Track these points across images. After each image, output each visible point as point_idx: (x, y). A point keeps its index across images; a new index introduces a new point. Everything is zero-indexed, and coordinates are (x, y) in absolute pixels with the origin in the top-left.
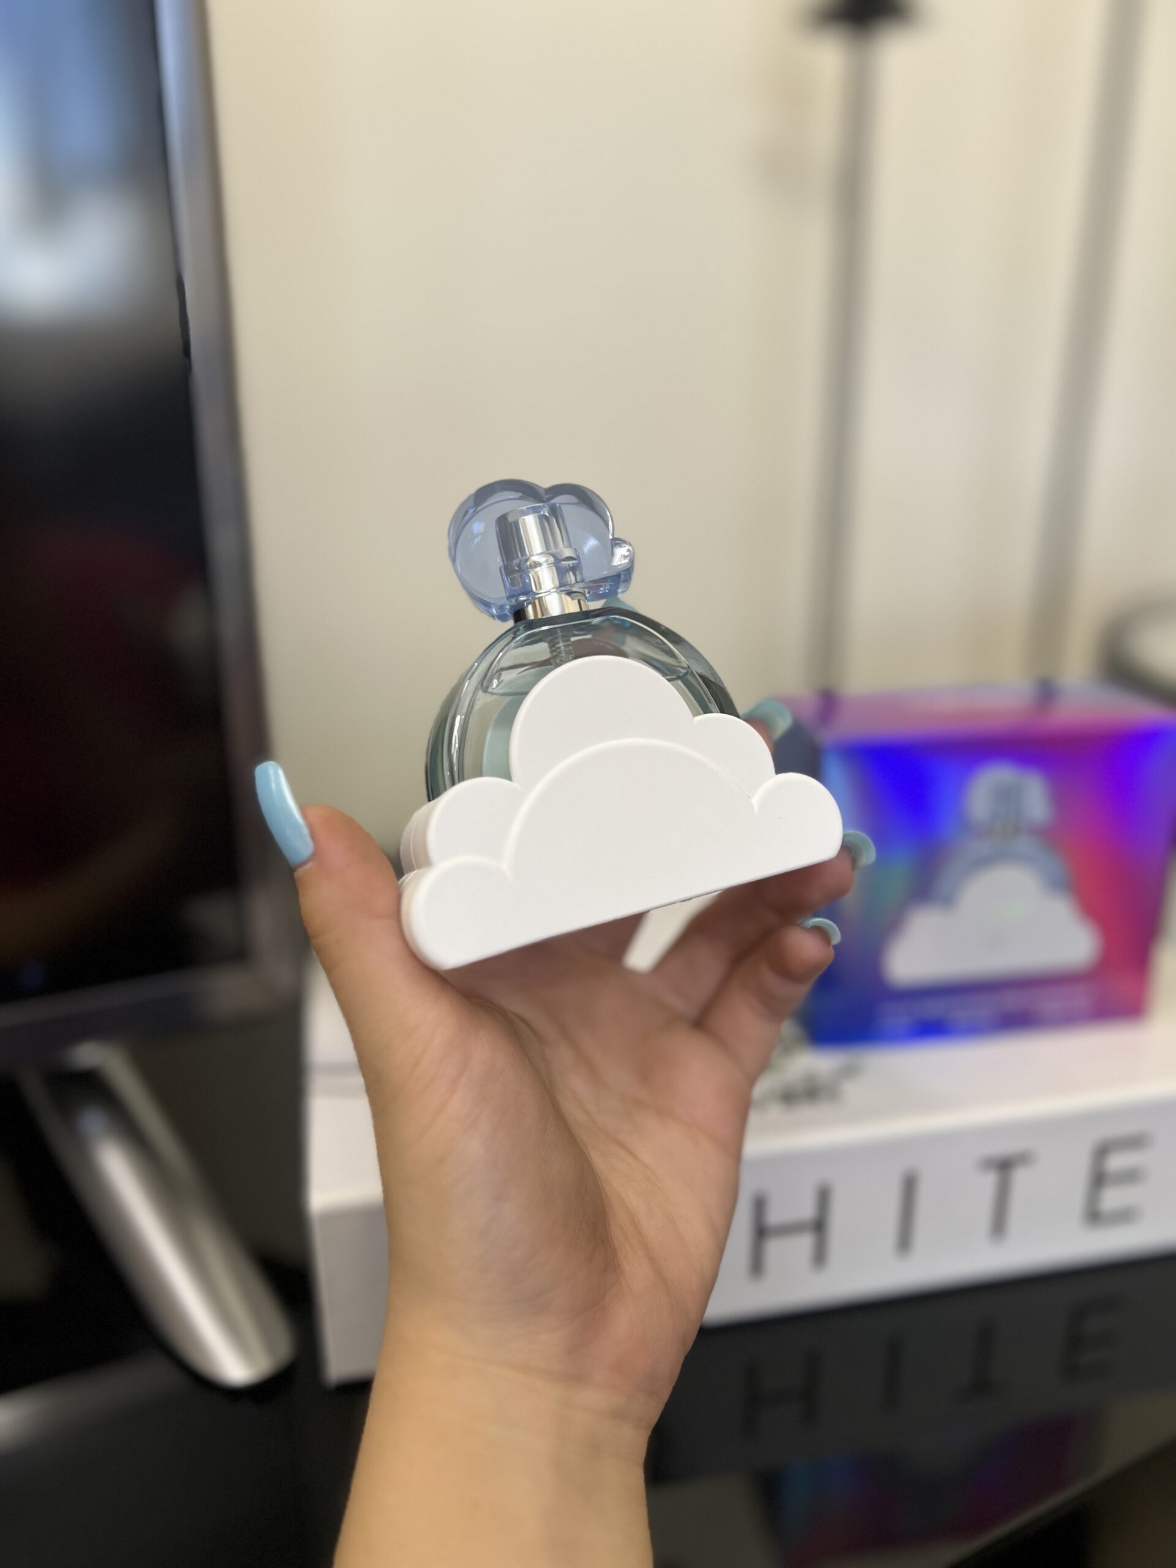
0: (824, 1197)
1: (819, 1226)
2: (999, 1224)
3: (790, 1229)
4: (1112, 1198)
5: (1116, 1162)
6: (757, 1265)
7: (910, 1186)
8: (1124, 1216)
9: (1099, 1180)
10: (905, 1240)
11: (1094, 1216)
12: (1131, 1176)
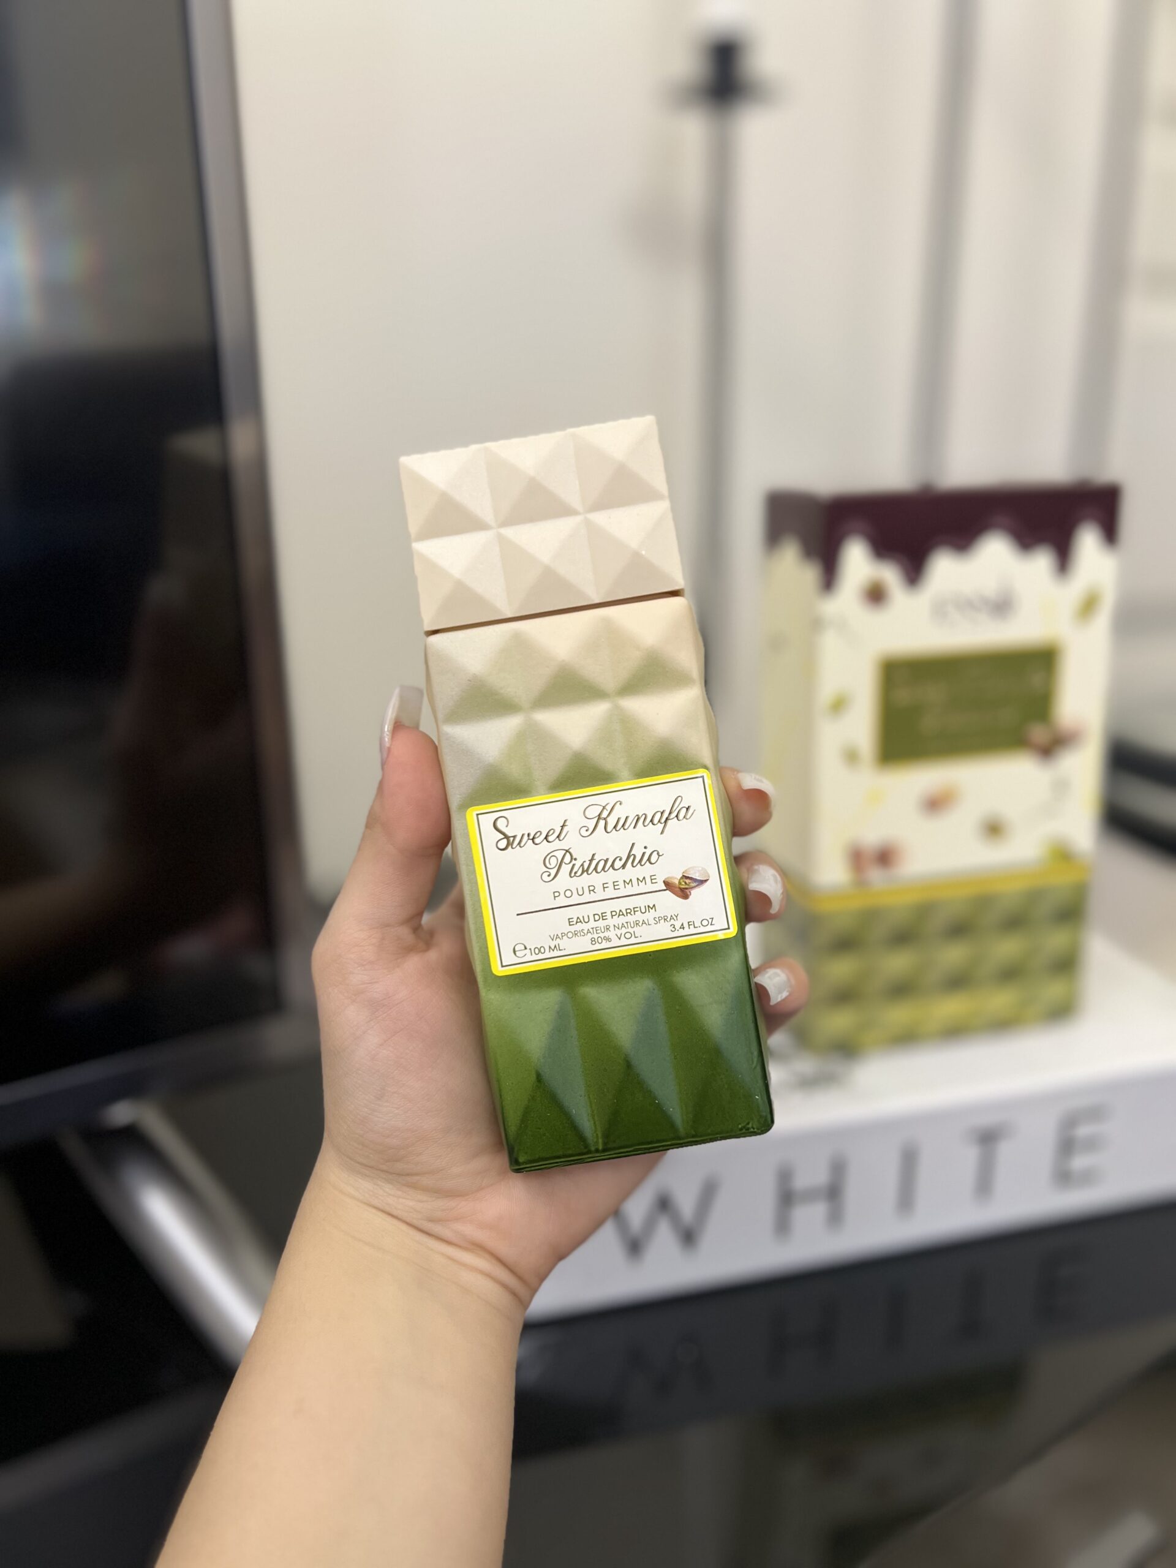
0: (838, 1169)
1: (833, 1193)
2: (984, 1185)
3: (810, 1196)
4: (1079, 1162)
5: (1083, 1131)
6: (782, 1226)
7: (909, 1160)
8: (1088, 1178)
9: (1067, 1146)
10: (906, 1200)
11: (1064, 1177)
12: (1092, 1144)
